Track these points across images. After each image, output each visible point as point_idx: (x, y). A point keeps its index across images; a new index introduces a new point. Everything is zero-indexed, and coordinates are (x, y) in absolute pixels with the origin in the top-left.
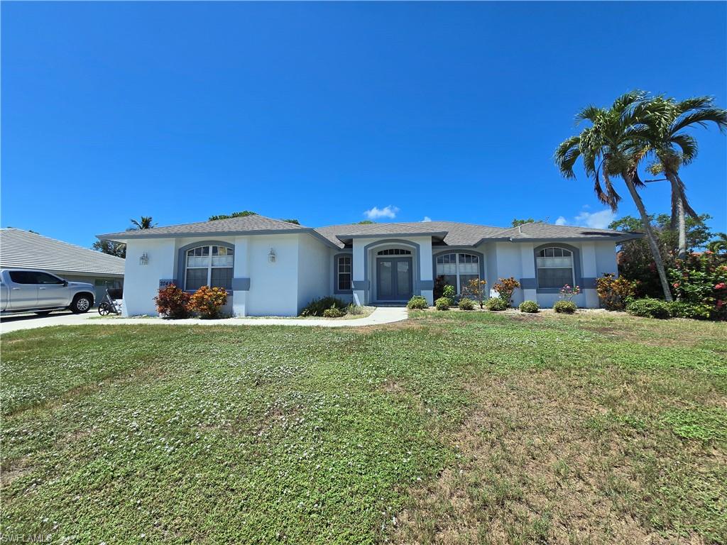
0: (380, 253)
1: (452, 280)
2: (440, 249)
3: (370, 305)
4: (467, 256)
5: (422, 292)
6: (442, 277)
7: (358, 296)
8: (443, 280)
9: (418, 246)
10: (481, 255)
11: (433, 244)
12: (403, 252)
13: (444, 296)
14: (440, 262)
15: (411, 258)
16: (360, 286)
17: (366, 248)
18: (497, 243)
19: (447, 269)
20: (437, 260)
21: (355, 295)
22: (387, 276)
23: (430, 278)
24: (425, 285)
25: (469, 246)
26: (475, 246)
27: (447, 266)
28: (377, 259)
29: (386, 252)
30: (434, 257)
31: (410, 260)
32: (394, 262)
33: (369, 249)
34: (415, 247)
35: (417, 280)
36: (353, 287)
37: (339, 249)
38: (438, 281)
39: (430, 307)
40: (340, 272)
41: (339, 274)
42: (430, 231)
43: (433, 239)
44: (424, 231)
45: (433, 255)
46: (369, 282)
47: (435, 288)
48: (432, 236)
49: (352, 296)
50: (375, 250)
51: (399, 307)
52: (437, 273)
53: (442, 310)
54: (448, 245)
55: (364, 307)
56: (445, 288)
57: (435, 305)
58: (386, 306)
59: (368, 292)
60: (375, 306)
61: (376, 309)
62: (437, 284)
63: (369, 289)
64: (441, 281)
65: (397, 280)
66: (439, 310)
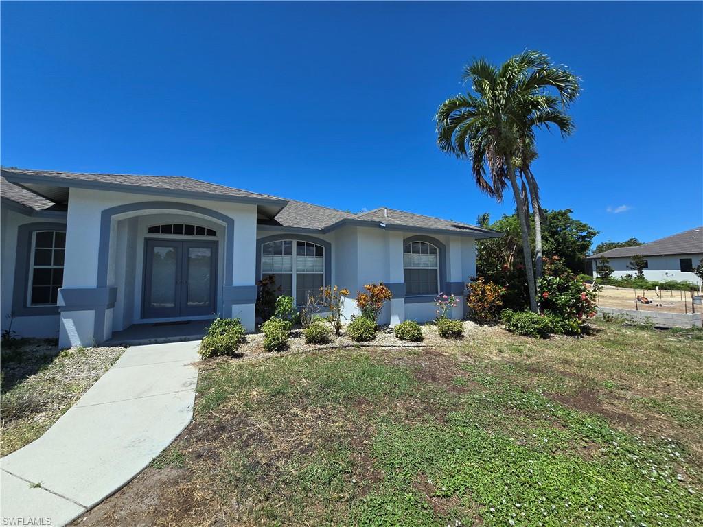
0: (154, 230)
1: (285, 283)
2: (271, 231)
3: (109, 343)
4: (308, 245)
5: (236, 308)
6: (271, 278)
7: (74, 326)
8: (272, 282)
9: (231, 222)
10: (328, 245)
11: (259, 222)
12: (201, 231)
13: (276, 316)
14: (267, 252)
15: (216, 243)
17: (106, 215)
18: (359, 228)
19: (277, 264)
20: (263, 247)
21: (68, 324)
22: (165, 273)
23: (252, 281)
24: (240, 295)
25: (316, 231)
26: (325, 231)
27: (277, 258)
29: (166, 229)
30: (259, 242)
31: (214, 247)
32: (182, 247)
33: (116, 217)
34: (225, 224)
35: (226, 285)
36: (61, 302)
37: (30, 211)
38: (264, 285)
39: (250, 335)
40: (35, 264)
41: (32, 267)
42: (255, 196)
43: (260, 211)
44: (243, 194)
45: (257, 240)
46: (114, 291)
47: (258, 300)
48: (259, 204)
49: (58, 325)
50: (134, 221)
51: (185, 340)
52: (262, 270)
53: (275, 350)
54: (282, 225)
55: (89, 351)
56: (279, 301)
57: (257, 331)
58: (153, 340)
59: (108, 313)
60: (121, 345)
61: (117, 359)
62: (263, 291)
63: (112, 305)
64: (269, 286)
65: (187, 282)
66: (270, 350)
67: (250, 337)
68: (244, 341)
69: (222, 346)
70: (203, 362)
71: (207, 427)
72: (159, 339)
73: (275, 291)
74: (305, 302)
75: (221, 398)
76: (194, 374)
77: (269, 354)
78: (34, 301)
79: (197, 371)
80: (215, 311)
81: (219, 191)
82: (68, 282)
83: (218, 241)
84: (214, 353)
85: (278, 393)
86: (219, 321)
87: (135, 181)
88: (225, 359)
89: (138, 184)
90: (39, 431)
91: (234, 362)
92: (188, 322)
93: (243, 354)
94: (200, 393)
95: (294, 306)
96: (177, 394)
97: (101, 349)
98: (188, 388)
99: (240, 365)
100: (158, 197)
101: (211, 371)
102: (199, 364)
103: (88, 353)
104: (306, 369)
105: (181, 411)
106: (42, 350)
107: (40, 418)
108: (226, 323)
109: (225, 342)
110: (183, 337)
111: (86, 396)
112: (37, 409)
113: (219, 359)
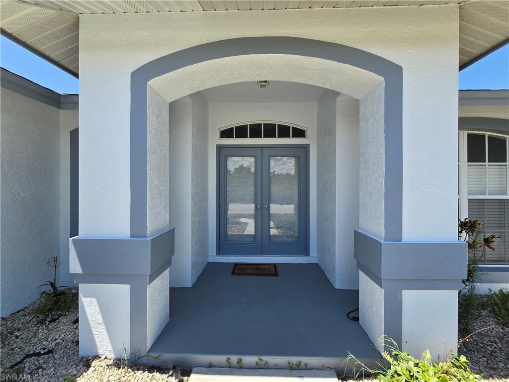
12: (284, 131)
15: (306, 148)
21: (89, 308)
28: (220, 148)
29: (241, 132)
32: (263, 155)
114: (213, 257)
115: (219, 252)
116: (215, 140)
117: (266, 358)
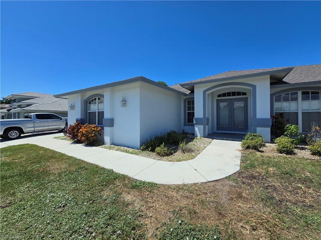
0: (219, 96)
1: (292, 118)
2: (280, 88)
3: (208, 137)
4: (312, 93)
5: (258, 129)
6: (281, 114)
7: (198, 130)
8: (282, 117)
9: (254, 87)
11: (272, 84)
12: (239, 94)
13: (286, 135)
14: (278, 100)
15: (247, 98)
16: (199, 122)
17: (204, 92)
19: (287, 107)
20: (275, 98)
21: (196, 129)
22: (225, 113)
23: (268, 116)
24: (262, 123)
27: (286, 103)
28: (217, 100)
29: (224, 95)
30: (272, 95)
31: (246, 100)
32: (231, 102)
33: (208, 92)
34: (251, 88)
35: (253, 118)
36: (194, 122)
37: (185, 95)
38: (276, 118)
39: (267, 144)
40: (188, 111)
41: (187, 111)
42: (268, 70)
43: (272, 78)
44: (261, 71)
45: (271, 94)
46: (208, 119)
47: (272, 126)
48: (271, 74)
49: (194, 129)
50: (213, 93)
51: (234, 141)
52: (274, 111)
53: (285, 153)
54: (289, 83)
55: (203, 138)
56: (287, 127)
57: (272, 142)
58: (222, 138)
59: (207, 126)
60: (211, 138)
61: (211, 142)
62: (276, 122)
63: (208, 124)
64: (280, 119)
65: (234, 117)
66: (281, 153)
67: (267, 145)
68: (264, 146)
69: (252, 145)
70: (243, 150)
71: (246, 175)
72: (224, 139)
73: (284, 122)
74: (310, 129)
75: (252, 166)
76: (239, 154)
77: (281, 155)
78: (188, 122)
79: (240, 153)
80: (247, 129)
81: (247, 73)
82: (196, 116)
83: (248, 97)
84: (248, 147)
85: (287, 174)
86: (249, 134)
87: (213, 78)
88: (254, 151)
89: (214, 78)
90: (194, 157)
91: (259, 154)
92: (235, 134)
93: (264, 151)
94: (242, 161)
95: (300, 131)
96: (233, 159)
97: (205, 138)
98: (238, 158)
99: (262, 155)
100: (221, 82)
101: (247, 155)
102: (241, 150)
103: (202, 139)
104: (310, 168)
105: (235, 165)
106: (191, 136)
107: (193, 154)
108: (253, 135)
109: (253, 143)
110: (233, 139)
111: (203, 151)
112: (193, 151)
113: (251, 150)
114: (215, 131)
115: (217, 130)
116: (216, 98)
117: (228, 139)
